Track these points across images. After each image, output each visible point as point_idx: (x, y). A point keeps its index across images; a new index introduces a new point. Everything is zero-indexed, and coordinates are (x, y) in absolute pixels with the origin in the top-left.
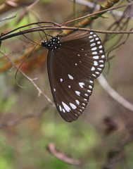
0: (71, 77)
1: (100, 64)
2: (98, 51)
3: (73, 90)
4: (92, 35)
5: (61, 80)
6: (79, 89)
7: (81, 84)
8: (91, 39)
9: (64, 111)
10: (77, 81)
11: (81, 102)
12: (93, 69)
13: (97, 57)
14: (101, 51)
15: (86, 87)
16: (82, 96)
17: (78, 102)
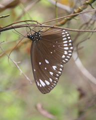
0: (47, 62)
1: (69, 53)
2: (68, 43)
3: (48, 71)
4: (64, 32)
5: (40, 63)
6: (53, 71)
7: (54, 67)
8: (64, 35)
9: (41, 86)
10: (51, 64)
11: (53, 80)
12: (64, 56)
13: (67, 48)
14: (70, 44)
15: (58, 69)
16: (55, 75)
17: (51, 80)
